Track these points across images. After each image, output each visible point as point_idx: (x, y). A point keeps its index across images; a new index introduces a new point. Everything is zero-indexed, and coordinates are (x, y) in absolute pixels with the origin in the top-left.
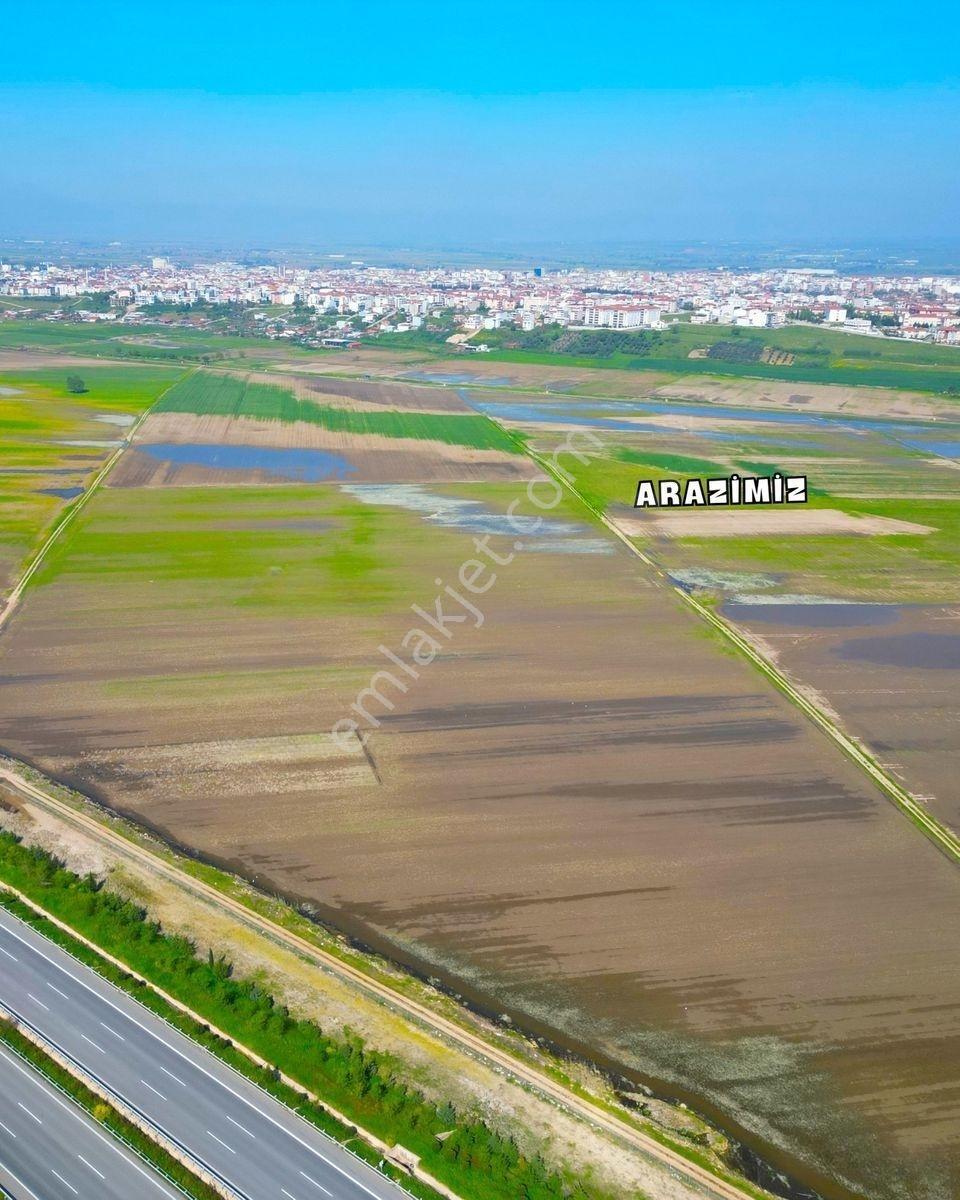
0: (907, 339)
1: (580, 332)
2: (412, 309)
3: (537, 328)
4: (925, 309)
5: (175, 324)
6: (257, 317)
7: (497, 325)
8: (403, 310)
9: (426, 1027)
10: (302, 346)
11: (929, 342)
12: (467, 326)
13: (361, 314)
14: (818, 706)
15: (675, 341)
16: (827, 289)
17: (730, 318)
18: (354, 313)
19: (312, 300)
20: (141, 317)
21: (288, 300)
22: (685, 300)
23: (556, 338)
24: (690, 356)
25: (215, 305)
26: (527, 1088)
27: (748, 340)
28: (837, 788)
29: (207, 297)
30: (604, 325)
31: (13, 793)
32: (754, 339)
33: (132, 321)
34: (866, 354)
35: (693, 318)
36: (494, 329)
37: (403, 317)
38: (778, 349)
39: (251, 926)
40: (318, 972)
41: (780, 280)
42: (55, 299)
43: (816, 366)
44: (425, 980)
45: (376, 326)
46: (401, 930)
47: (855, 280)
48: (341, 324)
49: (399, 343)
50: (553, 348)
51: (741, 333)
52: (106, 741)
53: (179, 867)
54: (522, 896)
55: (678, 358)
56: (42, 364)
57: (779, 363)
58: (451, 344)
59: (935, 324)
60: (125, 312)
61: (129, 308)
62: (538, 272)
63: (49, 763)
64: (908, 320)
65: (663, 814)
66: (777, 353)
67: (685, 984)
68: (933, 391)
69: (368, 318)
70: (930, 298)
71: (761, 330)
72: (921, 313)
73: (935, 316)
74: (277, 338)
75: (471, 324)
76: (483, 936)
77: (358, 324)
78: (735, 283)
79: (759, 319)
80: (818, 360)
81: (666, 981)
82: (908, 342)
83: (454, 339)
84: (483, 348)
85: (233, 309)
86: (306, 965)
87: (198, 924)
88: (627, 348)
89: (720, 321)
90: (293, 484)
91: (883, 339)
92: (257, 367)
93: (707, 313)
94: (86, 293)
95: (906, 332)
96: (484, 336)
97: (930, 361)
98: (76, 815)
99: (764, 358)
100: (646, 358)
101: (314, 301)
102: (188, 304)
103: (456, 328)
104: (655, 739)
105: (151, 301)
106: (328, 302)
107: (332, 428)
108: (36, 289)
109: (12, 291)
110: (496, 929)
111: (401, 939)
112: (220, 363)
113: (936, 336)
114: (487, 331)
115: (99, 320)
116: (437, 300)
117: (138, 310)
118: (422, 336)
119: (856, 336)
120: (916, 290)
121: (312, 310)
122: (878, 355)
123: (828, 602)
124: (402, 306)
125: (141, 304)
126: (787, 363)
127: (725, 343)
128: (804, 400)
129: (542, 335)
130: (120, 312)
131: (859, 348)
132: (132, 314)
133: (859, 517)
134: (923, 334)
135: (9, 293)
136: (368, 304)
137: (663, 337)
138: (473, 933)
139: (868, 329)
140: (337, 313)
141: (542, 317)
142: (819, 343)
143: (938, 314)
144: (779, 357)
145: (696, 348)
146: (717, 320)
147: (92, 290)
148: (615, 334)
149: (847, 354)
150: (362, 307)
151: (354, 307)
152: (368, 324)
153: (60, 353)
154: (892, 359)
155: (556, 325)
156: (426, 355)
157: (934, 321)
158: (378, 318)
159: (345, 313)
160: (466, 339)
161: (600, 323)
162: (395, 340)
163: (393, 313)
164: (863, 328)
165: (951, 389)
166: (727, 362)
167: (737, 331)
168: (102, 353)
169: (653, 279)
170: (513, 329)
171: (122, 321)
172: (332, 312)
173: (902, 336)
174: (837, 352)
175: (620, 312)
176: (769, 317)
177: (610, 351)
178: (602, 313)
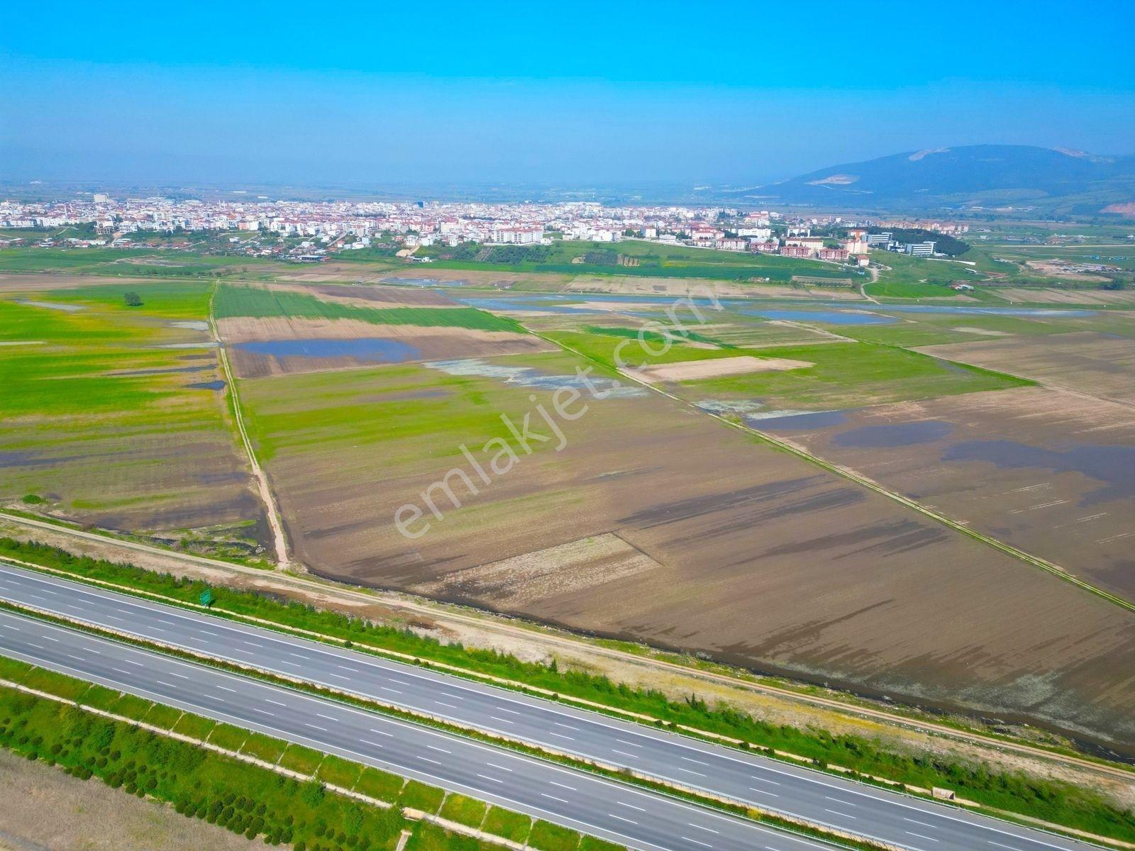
0: (701, 247)
1: (494, 247)
2: (360, 233)
3: (459, 245)
5: (162, 247)
6: (232, 240)
7: (431, 243)
8: (351, 233)
9: (852, 714)
10: (282, 261)
11: (713, 248)
12: (408, 244)
13: (319, 236)
14: (859, 477)
15: (561, 252)
16: (615, 215)
18: (312, 236)
19: (274, 227)
21: (254, 226)
22: (547, 224)
23: (477, 251)
24: (574, 262)
25: (192, 231)
26: (946, 737)
27: (605, 250)
28: (915, 525)
29: (183, 225)
30: (508, 242)
31: (416, 614)
32: (609, 250)
33: (121, 246)
34: (680, 258)
35: (564, 236)
36: (430, 246)
37: (354, 239)
38: (626, 256)
39: (685, 675)
40: (753, 694)
42: (39, 229)
43: (655, 265)
44: (822, 686)
45: (333, 245)
46: (773, 657)
48: (306, 244)
49: (358, 257)
50: (477, 258)
52: (447, 566)
53: (594, 645)
54: (820, 622)
55: (566, 263)
56: (76, 284)
57: (630, 264)
58: (400, 257)
59: (710, 235)
60: (112, 239)
61: (116, 235)
62: (421, 205)
63: (421, 588)
64: (695, 235)
65: (844, 556)
66: (627, 259)
67: (959, 654)
68: (730, 279)
69: (325, 239)
70: (678, 221)
71: (610, 243)
72: (700, 230)
74: (260, 256)
75: (411, 242)
76: (823, 651)
77: (319, 244)
78: (557, 212)
79: (606, 237)
80: (650, 262)
81: (946, 656)
82: (702, 249)
83: (402, 253)
84: (426, 259)
85: (207, 235)
86: (743, 692)
87: (646, 680)
88: (529, 258)
89: (582, 238)
90: (385, 365)
91: (684, 247)
92: (266, 278)
93: (571, 233)
94: (66, 224)
95: (696, 242)
96: (423, 251)
97: (720, 261)
98: (482, 622)
99: (620, 262)
100: (546, 264)
101: (276, 227)
102: (169, 232)
103: (401, 245)
104: (794, 510)
105: (134, 229)
106: (289, 228)
107: (371, 321)
108: (19, 222)
110: (826, 645)
111: (780, 662)
112: (231, 277)
113: (716, 245)
114: (425, 247)
115: (90, 246)
116: (372, 225)
117: (123, 236)
118: (377, 252)
119: (669, 246)
120: (668, 216)
121: (277, 234)
122: (688, 258)
123: (801, 413)
124: (350, 230)
125: (125, 232)
126: (635, 265)
127: (593, 253)
128: (663, 288)
129: (467, 250)
130: (108, 239)
131: (674, 254)
132: (119, 240)
133: (767, 360)
134: (708, 243)
136: (321, 228)
137: (551, 249)
138: (815, 650)
140: (298, 236)
141: (461, 237)
142: (647, 252)
143: (710, 231)
144: (629, 261)
145: (575, 256)
146: (579, 237)
147: (72, 221)
148: (519, 248)
149: (670, 258)
150: (317, 231)
151: (311, 231)
152: (327, 244)
153: (84, 273)
154: (697, 260)
155: (473, 243)
156: (385, 266)
158: (333, 239)
159: (305, 235)
160: (411, 253)
161: (505, 241)
162: (356, 254)
163: (344, 235)
164: (671, 240)
165: (741, 277)
166: (597, 265)
167: (597, 245)
168: (123, 273)
169: (501, 209)
170: (444, 246)
171: (112, 245)
172: (294, 235)
173: (697, 245)
174: (664, 256)
175: (518, 233)
176: (613, 234)
177: (519, 260)
178: (505, 234)
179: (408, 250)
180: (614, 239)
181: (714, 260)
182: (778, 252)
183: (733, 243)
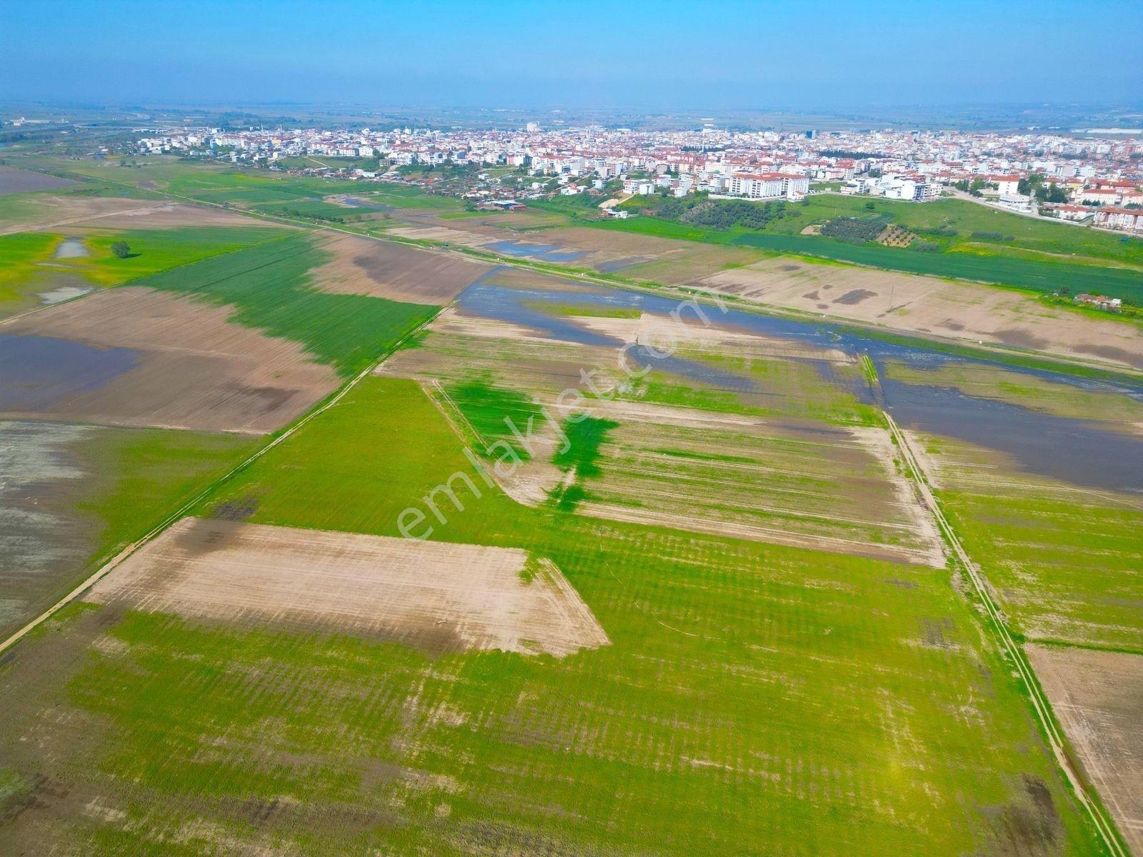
0: (1061, 220)
1: (718, 202)
3: (686, 195)
4: (1110, 184)
7: (651, 191)
10: (469, 206)
11: (1083, 225)
12: (624, 191)
15: (799, 215)
17: (882, 189)
23: (692, 206)
24: (801, 233)
27: (878, 215)
32: (888, 215)
34: (996, 239)
35: (843, 188)
36: (647, 196)
38: (903, 227)
42: (358, 159)
43: (932, 250)
50: (682, 219)
55: (790, 233)
57: (894, 244)
58: (601, 208)
59: (1107, 203)
64: (1081, 196)
66: (898, 232)
68: (1041, 292)
71: (902, 204)
72: (1103, 188)
73: (1115, 192)
79: (907, 192)
82: (1058, 224)
83: (605, 204)
84: (623, 214)
85: (467, 171)
88: (747, 220)
89: (871, 192)
96: (633, 201)
97: (1066, 250)
99: (882, 237)
100: (760, 232)
102: (432, 165)
103: (615, 192)
105: (409, 162)
108: (345, 151)
109: (329, 152)
113: (1098, 218)
119: (1003, 214)
122: (1010, 240)
125: (402, 164)
126: (902, 245)
129: (684, 203)
134: (1084, 214)
135: (327, 153)
137: (789, 210)
139: (1025, 205)
142: (950, 223)
144: (898, 237)
145: (812, 223)
149: (976, 236)
154: (1025, 245)
157: (1109, 199)
160: (615, 205)
161: (740, 192)
162: (567, 204)
164: (1023, 205)
165: (1064, 292)
166: (838, 241)
170: (665, 196)
173: (1057, 216)
174: (966, 233)
175: (758, 181)
176: (919, 189)
177: (729, 223)
178: (743, 182)
179: (617, 200)
180: (918, 196)
181: (1058, 247)
183: (1136, 216)
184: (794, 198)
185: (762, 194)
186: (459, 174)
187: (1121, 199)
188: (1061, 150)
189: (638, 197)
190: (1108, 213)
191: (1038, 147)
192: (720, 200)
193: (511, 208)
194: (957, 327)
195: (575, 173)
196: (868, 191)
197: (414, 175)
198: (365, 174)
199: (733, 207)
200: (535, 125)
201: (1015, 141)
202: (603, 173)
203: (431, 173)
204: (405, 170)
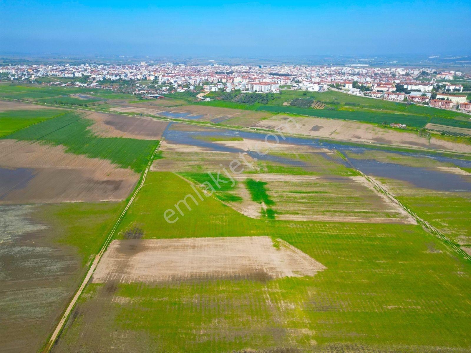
0: (373, 97)
1: (244, 94)
4: (383, 84)
5: (106, 88)
6: (137, 85)
7: (217, 90)
10: (140, 98)
11: (381, 99)
12: (205, 90)
15: (280, 98)
17: (306, 87)
20: (96, 85)
23: (236, 96)
24: (283, 105)
27: (309, 97)
30: (255, 91)
32: (312, 97)
34: (353, 104)
36: (215, 92)
38: (319, 102)
41: (342, 69)
42: (73, 78)
43: (333, 109)
47: (368, 69)
48: (164, 88)
50: (233, 100)
51: (307, 94)
55: (279, 105)
57: (318, 108)
58: (197, 97)
59: (386, 90)
60: (92, 83)
61: (94, 81)
62: (260, 67)
64: (375, 88)
66: (318, 103)
68: (377, 123)
71: (315, 93)
72: (381, 85)
73: (386, 87)
75: (207, 88)
77: (171, 88)
79: (316, 88)
80: (334, 107)
82: (372, 99)
84: (208, 99)
88: (260, 101)
91: (363, 97)
93: (297, 85)
95: (372, 94)
97: (379, 108)
99: (313, 106)
100: (267, 105)
102: (114, 80)
105: (102, 79)
108: (68, 74)
113: (384, 96)
115: (80, 86)
117: (96, 82)
119: (352, 96)
122: (358, 105)
125: (98, 80)
126: (321, 108)
127: (299, 99)
129: (232, 94)
131: (353, 101)
132: (94, 84)
134: (379, 95)
135: (59, 75)
137: (275, 96)
139: (358, 92)
140: (166, 84)
141: (235, 87)
142: (336, 99)
143: (387, 86)
144: (319, 105)
145: (286, 101)
148: (258, 94)
149: (347, 104)
150: (174, 81)
151: (172, 81)
152: (174, 88)
154: (364, 107)
157: (385, 89)
162: (180, 95)
164: (357, 92)
165: (385, 123)
166: (297, 107)
170: (223, 92)
171: (88, 87)
173: (371, 96)
174: (343, 103)
175: (261, 85)
176: (320, 87)
177: (254, 102)
178: (255, 86)
179: (203, 94)
180: (320, 90)
181: (375, 107)
182: (427, 103)
183: (398, 95)
184: (275, 91)
185: (263, 90)
186: (127, 84)
187: (389, 89)
188: (351, 72)
189: (212, 92)
190: (389, 94)
191: (343, 71)
192: (247, 93)
193: (158, 98)
194: (359, 138)
195: (180, 83)
196: (301, 88)
197: (106, 85)
198: (82, 85)
199: (254, 95)
200: (144, 63)
201: (334, 69)
202: (192, 82)
203: (114, 84)
204: (100, 82)
